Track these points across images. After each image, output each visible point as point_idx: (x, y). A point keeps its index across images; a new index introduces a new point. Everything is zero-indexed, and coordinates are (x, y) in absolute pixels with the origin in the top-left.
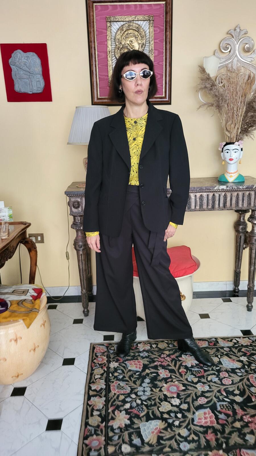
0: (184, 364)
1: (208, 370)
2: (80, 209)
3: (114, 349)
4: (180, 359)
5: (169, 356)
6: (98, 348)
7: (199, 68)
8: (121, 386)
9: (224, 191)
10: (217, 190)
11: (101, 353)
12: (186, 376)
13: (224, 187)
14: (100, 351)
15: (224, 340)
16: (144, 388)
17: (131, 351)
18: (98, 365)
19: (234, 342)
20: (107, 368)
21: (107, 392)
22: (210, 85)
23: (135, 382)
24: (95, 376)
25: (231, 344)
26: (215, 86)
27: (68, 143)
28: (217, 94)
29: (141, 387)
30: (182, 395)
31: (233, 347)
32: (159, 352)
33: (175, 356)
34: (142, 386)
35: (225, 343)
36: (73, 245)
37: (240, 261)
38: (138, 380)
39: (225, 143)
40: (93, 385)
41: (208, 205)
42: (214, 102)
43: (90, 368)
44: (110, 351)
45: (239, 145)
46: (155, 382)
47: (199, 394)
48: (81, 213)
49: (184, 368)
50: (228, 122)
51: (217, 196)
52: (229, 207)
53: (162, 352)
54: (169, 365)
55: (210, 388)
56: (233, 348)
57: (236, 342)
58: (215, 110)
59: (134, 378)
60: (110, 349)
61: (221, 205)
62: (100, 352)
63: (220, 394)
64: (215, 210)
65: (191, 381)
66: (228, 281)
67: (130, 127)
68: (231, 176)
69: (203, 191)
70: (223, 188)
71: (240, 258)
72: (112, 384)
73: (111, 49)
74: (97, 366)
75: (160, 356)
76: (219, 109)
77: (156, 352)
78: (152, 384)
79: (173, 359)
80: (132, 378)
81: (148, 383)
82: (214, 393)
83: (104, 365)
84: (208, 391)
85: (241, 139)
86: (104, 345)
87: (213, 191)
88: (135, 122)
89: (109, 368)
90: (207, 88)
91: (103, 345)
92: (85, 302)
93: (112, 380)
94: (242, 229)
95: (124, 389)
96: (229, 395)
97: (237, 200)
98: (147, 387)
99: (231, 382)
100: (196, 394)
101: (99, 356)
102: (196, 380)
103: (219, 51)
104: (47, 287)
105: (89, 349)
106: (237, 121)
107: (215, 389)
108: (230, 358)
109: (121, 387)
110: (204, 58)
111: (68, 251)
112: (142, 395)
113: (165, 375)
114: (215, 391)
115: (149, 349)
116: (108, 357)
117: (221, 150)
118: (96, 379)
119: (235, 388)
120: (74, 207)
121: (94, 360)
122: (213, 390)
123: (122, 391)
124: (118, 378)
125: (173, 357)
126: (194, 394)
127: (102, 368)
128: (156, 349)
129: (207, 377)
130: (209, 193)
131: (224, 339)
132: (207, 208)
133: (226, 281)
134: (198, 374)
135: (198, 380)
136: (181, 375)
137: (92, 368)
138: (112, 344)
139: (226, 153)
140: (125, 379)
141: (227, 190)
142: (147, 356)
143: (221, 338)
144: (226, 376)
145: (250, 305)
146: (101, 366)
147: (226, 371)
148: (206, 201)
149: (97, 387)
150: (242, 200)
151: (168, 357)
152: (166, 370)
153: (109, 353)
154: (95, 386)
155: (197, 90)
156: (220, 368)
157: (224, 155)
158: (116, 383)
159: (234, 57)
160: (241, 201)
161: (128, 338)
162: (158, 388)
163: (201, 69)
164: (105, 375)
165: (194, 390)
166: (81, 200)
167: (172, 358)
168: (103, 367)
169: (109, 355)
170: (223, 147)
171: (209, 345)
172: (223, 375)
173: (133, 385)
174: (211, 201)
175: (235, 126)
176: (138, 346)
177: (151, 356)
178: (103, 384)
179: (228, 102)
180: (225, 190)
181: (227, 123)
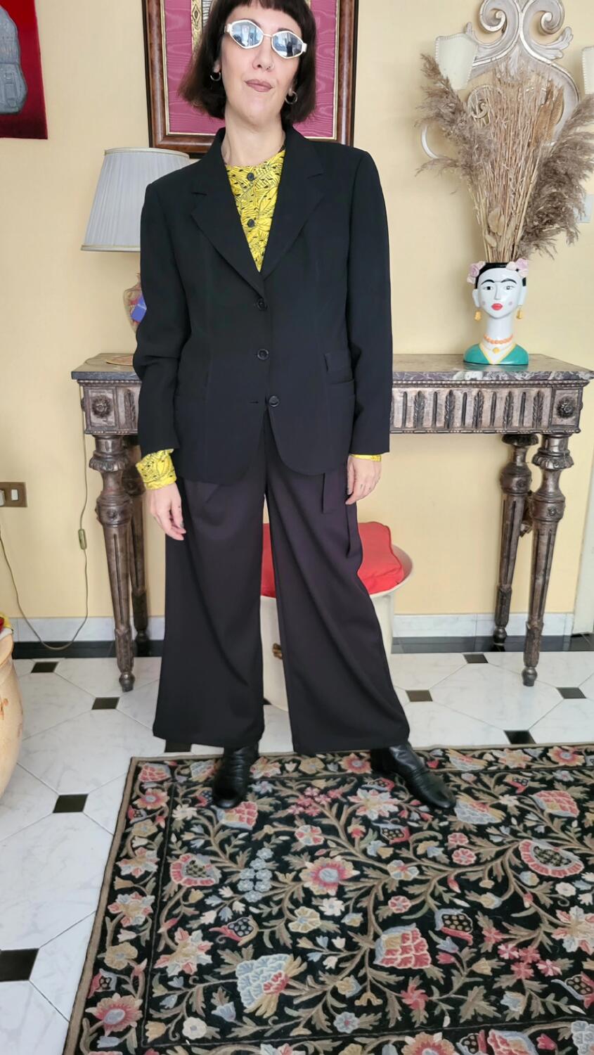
0: (360, 813)
1: (420, 830)
2: (111, 419)
3: (189, 773)
4: (352, 799)
5: (324, 792)
6: (148, 771)
7: (424, 61)
8: (196, 867)
9: (477, 385)
10: (459, 382)
11: (155, 782)
12: (363, 841)
13: (477, 375)
14: (152, 777)
15: (464, 755)
16: (256, 871)
18: (143, 812)
19: (487, 761)
20: (166, 820)
21: (160, 883)
22: (450, 110)
23: (233, 858)
24: (133, 841)
25: (479, 765)
26: (462, 113)
27: (84, 248)
28: (467, 135)
29: (249, 870)
30: (351, 891)
31: (485, 771)
32: (302, 782)
33: (339, 793)
34: (250, 867)
35: (467, 763)
36: (96, 510)
37: (511, 563)
38: (243, 852)
39: (484, 264)
40: (126, 863)
41: (435, 420)
42: (460, 156)
43: (123, 821)
44: (177, 777)
45: (517, 270)
46: (283, 857)
47: (393, 887)
48: (114, 429)
49: (361, 822)
50: (493, 210)
51: (460, 398)
52: (489, 427)
53: (309, 782)
54: (322, 815)
55: (422, 873)
56: (485, 774)
57: (493, 759)
58: (461, 178)
59: (232, 845)
60: (179, 774)
61: (469, 420)
62: (153, 779)
63: (445, 889)
64: (453, 433)
65: (375, 856)
68: (495, 350)
69: (424, 382)
70: (473, 377)
71: (512, 558)
72: (173, 862)
73: (199, 6)
74: (142, 816)
75: (302, 791)
76: (470, 174)
77: (294, 781)
78: (277, 862)
79: (334, 801)
80: (226, 846)
81: (267, 861)
82: (430, 886)
83: (159, 812)
84: (415, 882)
85: (524, 255)
86: (166, 762)
87: (449, 382)
88: (251, 177)
89: (170, 820)
90: (442, 117)
91: (161, 763)
92: (125, 656)
93: (175, 850)
94: (519, 484)
95: (204, 873)
96: (466, 892)
97: (507, 408)
98: (263, 869)
99: (475, 858)
100: (384, 889)
101: (150, 790)
102: (387, 852)
103: (475, 28)
104: (31, 618)
105: (126, 771)
106: (515, 209)
107: (434, 878)
108: (477, 798)
109: (196, 870)
110: (437, 39)
111: (83, 528)
112: (248, 891)
113: (312, 840)
114: (434, 882)
115: (278, 774)
116: (172, 792)
117: (472, 281)
118: (134, 849)
119: (484, 873)
120: (96, 413)
121: (135, 799)
122: (428, 878)
123: (199, 880)
124: (192, 846)
125: (336, 794)
126: (380, 888)
127: (153, 819)
128: (296, 775)
129: (415, 844)
130: (439, 389)
131: (463, 752)
132: (434, 426)
133: (478, 614)
134: (392, 839)
135: (391, 852)
136: (351, 840)
137: (128, 820)
138: (185, 761)
139: (484, 289)
140: (208, 848)
141: (483, 382)
142: (271, 791)
143: (458, 751)
144: (463, 844)
145: (530, 671)
146: (150, 816)
147: (465, 831)
148: (432, 409)
149: (136, 870)
150: (519, 409)
151: (322, 796)
152: (314, 828)
153: (175, 784)
154: (130, 867)
155: (417, 123)
156: (450, 823)
157: (479, 295)
158: (185, 860)
159: (513, 45)
160: (517, 410)
162: (290, 873)
163: (427, 66)
164: (159, 838)
165: (382, 878)
166: (115, 397)
167: (332, 797)
168: (158, 817)
169: (174, 788)
170: (478, 274)
172: (456, 842)
173: (228, 863)
174: (444, 408)
175: (510, 220)
177: (281, 791)
178: (151, 860)
179: (493, 157)
180: (478, 382)
181: (489, 212)
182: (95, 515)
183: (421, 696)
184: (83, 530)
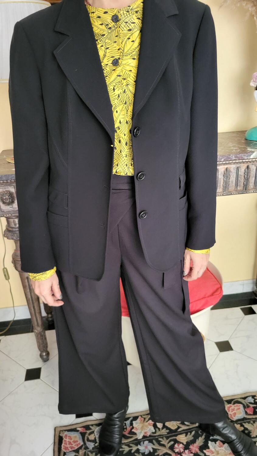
3: (95, 438)
4: (207, 453)
5: (187, 447)
6: (67, 440)
10: (254, 160)
11: (74, 451)
14: (71, 446)
17: (124, 441)
32: (170, 438)
33: (197, 447)
36: (12, 262)
41: (237, 185)
44: (88, 444)
51: (254, 169)
53: (174, 438)
60: (88, 440)
62: (72, 448)
64: (249, 193)
66: (245, 280)
67: (102, 33)
69: (231, 162)
75: (172, 448)
77: (164, 438)
86: (78, 429)
87: (247, 160)
88: (116, 19)
105: (52, 441)
111: (5, 267)
115: (153, 433)
120: (4, 203)
125: (195, 448)
128: (164, 432)
130: (240, 165)
132: (236, 189)
133: (243, 280)
138: (91, 427)
142: (152, 451)
148: (235, 178)
151: (187, 451)
153: (87, 451)
161: (117, 419)
167: (193, 452)
169: (86, 455)
171: (246, 413)
174: (243, 177)
176: (133, 428)
177: (159, 450)
182: (12, 265)
183: (224, 346)
184: (6, 268)
